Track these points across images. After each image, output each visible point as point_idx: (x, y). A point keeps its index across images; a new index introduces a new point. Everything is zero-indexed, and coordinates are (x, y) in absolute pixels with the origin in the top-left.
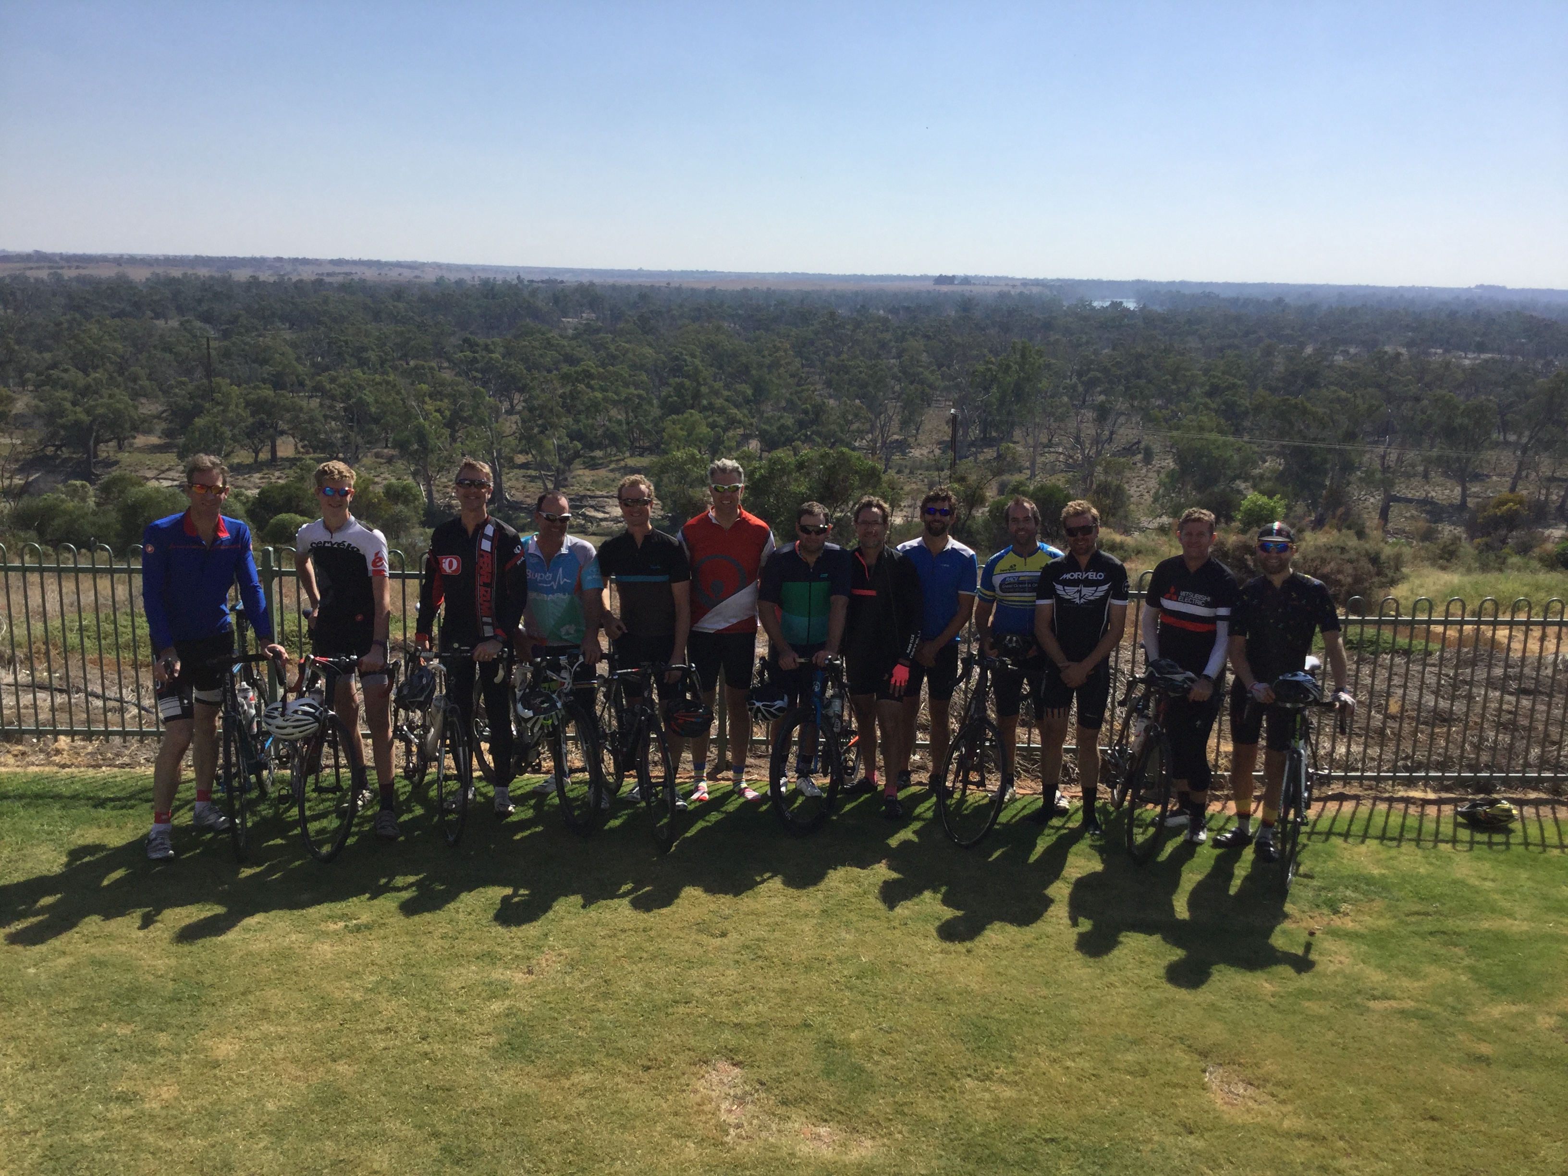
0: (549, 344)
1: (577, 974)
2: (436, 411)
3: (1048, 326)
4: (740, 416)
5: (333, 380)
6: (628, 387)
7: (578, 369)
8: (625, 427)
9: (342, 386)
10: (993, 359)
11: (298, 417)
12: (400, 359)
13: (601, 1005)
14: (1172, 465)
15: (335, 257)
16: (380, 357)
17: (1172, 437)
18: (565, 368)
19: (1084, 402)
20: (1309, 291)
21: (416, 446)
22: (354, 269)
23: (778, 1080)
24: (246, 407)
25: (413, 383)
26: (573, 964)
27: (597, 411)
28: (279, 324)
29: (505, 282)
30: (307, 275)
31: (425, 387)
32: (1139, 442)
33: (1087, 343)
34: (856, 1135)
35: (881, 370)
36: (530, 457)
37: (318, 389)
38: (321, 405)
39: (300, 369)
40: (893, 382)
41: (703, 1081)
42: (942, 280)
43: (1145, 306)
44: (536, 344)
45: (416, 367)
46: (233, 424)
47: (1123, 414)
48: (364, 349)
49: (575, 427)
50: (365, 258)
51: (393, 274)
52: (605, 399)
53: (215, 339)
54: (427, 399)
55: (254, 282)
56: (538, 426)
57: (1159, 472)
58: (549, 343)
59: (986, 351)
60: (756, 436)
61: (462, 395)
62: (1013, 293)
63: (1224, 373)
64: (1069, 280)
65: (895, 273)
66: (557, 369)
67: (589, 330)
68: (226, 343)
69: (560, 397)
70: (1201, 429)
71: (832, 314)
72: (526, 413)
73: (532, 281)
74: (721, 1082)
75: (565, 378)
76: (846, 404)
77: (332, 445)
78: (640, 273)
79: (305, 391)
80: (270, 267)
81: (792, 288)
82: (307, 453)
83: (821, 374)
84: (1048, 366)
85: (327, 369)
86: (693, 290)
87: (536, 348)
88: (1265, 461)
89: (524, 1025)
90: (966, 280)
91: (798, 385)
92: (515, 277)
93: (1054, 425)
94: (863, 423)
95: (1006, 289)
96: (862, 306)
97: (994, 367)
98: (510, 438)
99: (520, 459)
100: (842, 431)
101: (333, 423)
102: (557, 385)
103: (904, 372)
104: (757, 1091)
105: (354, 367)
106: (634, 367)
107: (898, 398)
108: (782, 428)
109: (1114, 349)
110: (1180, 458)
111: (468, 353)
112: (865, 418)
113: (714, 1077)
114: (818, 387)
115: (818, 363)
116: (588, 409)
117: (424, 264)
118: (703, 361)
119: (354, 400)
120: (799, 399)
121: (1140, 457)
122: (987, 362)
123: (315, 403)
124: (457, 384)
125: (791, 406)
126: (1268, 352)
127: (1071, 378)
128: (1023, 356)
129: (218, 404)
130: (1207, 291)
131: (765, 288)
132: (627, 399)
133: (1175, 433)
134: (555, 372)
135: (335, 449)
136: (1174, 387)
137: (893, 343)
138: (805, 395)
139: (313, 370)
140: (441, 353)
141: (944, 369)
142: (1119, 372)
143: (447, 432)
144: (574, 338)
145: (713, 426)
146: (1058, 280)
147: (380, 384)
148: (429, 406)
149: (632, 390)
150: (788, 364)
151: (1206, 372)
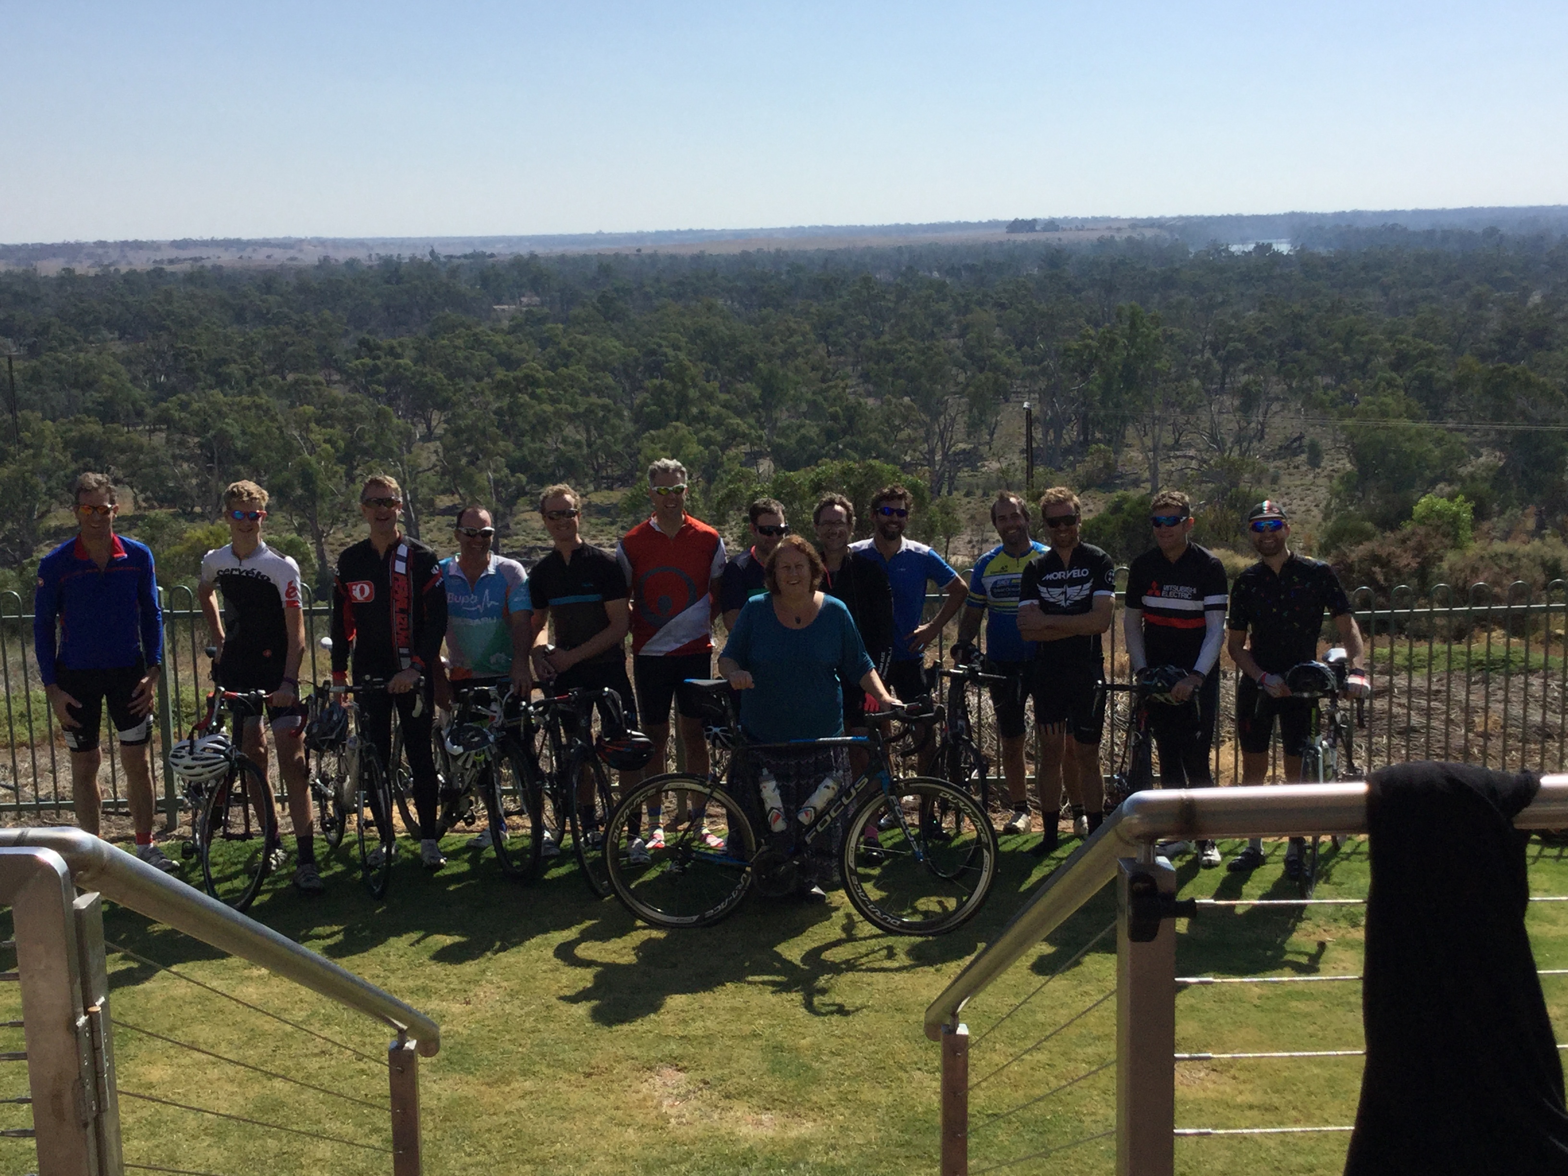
0: (477, 342)
1: (517, 1002)
2: (325, 441)
3: (1168, 282)
4: (744, 427)
5: (184, 406)
6: (588, 395)
7: (519, 374)
8: (585, 451)
9: (196, 414)
10: (1092, 332)
11: (136, 460)
12: (273, 372)
13: (541, 1026)
14: (1349, 466)
15: (179, 237)
16: (246, 372)
17: (1344, 428)
18: (500, 374)
19: (1223, 384)
20: (1534, 215)
21: (299, 492)
22: (203, 253)
23: (722, 1079)
24: (65, 448)
25: (292, 405)
26: (513, 995)
27: (547, 429)
28: (105, 332)
29: (413, 259)
30: (141, 263)
31: (309, 409)
32: (1301, 438)
33: (1223, 303)
34: (797, 1119)
35: (939, 354)
36: (457, 499)
37: (165, 419)
38: (168, 441)
39: (137, 393)
40: (954, 371)
41: (646, 1084)
42: (1017, 226)
43: (1303, 249)
44: (459, 342)
45: (296, 382)
46: (48, 474)
47: (1277, 399)
48: (224, 361)
49: (517, 454)
50: (220, 236)
51: (259, 257)
52: (557, 413)
53: (18, 358)
54: (313, 425)
55: (68, 278)
56: (465, 454)
57: (1330, 477)
58: (477, 340)
59: (1082, 321)
60: (768, 454)
61: (361, 418)
62: (1117, 239)
63: (1415, 335)
64: (1197, 217)
65: (953, 220)
66: (489, 375)
67: (532, 319)
68: (34, 363)
69: (495, 413)
70: (1384, 414)
71: (866, 280)
72: (450, 439)
73: (451, 257)
74: (665, 1084)
75: (501, 387)
76: (889, 403)
77: (185, 495)
78: (599, 238)
79: (145, 424)
80: (90, 255)
81: (811, 247)
82: (152, 507)
83: (855, 364)
84: (1170, 338)
85: (174, 391)
86: (673, 257)
87: (460, 348)
88: (1479, 455)
89: (462, 1044)
90: (1052, 225)
91: (823, 380)
92: (428, 250)
93: (1182, 419)
94: (915, 429)
95: (1107, 234)
96: (910, 268)
97: (1094, 343)
98: (429, 473)
99: (444, 501)
100: (886, 441)
101: (185, 466)
102: (491, 398)
103: (970, 356)
104: (701, 1089)
105: (211, 387)
106: (594, 366)
107: (962, 394)
108: (804, 440)
109: (1261, 310)
110: (1358, 455)
111: (367, 360)
112: (918, 421)
113: (658, 1081)
114: (850, 382)
115: (850, 349)
116: (533, 428)
117: (301, 241)
118: (690, 353)
119: (212, 433)
120: (825, 399)
121: (1304, 457)
122: (1083, 337)
123: (159, 438)
124: (355, 403)
125: (815, 411)
126: (1479, 303)
127: (1202, 351)
128: (1133, 325)
129: (27, 447)
130: (1390, 222)
131: (772, 250)
132: (590, 411)
133: (1348, 422)
134: (487, 380)
135: (189, 502)
136: (1346, 358)
137: (953, 317)
138: (832, 394)
139: (154, 394)
140: (329, 363)
141: (1025, 348)
142: (1268, 342)
143: (341, 469)
144: (512, 331)
145: (707, 443)
146: (1181, 218)
147: (249, 408)
148: (317, 434)
149: (594, 399)
150: (808, 352)
151: (1391, 334)
